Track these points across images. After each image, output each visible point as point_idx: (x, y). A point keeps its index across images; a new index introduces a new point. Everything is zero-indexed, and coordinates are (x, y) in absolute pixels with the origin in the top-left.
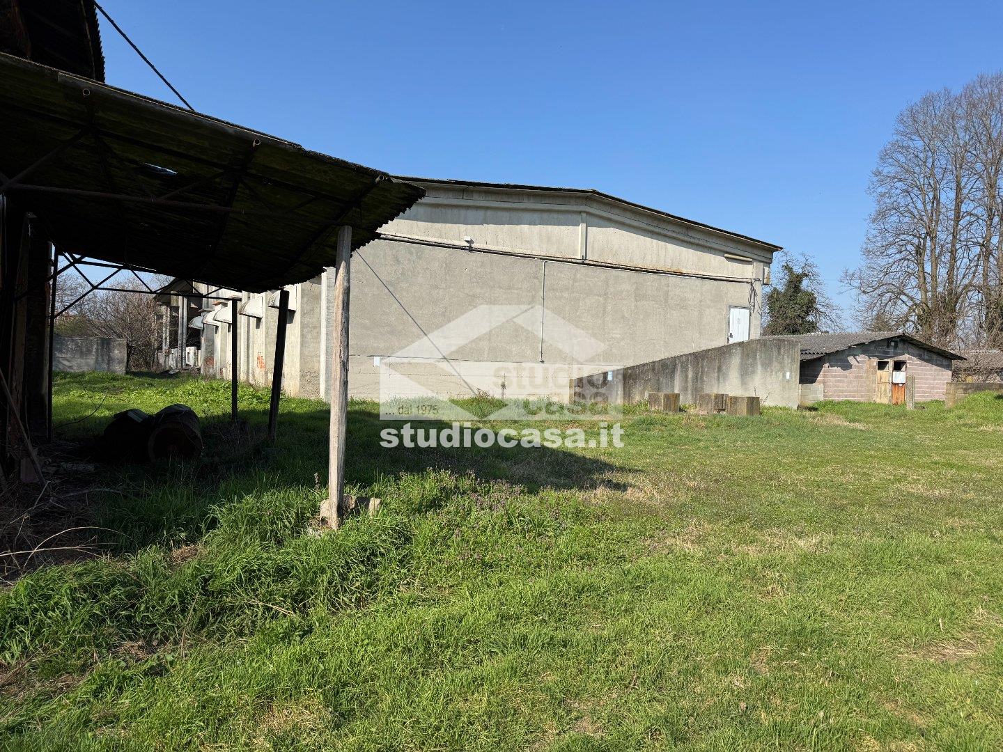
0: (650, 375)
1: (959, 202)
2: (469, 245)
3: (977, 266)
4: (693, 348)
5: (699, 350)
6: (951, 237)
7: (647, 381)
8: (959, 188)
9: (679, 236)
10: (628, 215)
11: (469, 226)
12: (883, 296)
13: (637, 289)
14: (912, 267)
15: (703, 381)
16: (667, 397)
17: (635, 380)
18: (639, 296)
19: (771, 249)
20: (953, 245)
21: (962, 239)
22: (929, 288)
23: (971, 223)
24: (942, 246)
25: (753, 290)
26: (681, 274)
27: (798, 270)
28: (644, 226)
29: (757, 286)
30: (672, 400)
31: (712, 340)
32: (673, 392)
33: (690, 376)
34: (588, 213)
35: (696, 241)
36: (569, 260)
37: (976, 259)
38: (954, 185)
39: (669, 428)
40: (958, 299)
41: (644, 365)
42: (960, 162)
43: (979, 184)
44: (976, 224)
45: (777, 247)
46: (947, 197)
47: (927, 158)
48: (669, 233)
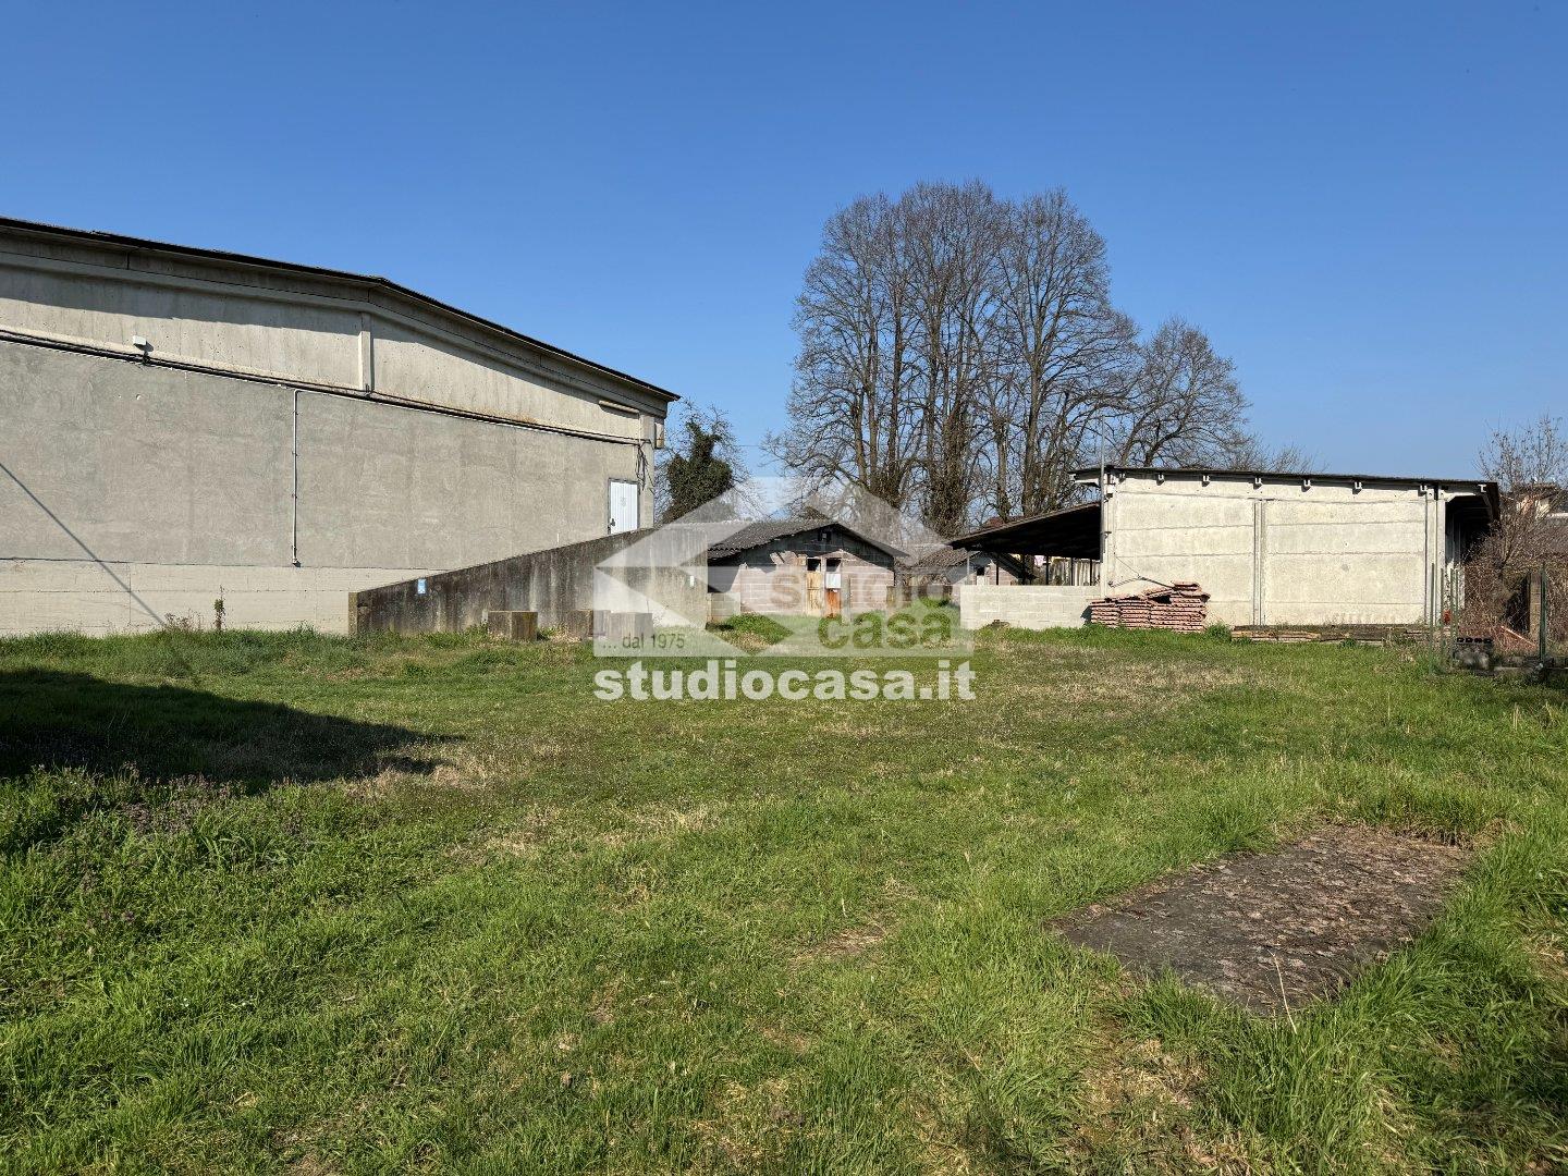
0: (490, 585)
1: (899, 350)
2: (142, 353)
3: (920, 434)
4: (558, 541)
5: (565, 544)
6: (891, 395)
7: (485, 593)
8: (899, 332)
9: (527, 366)
10: (444, 325)
11: (143, 320)
12: (814, 470)
13: (464, 445)
14: (847, 433)
15: (572, 591)
16: (518, 618)
17: (465, 592)
18: (467, 457)
19: (665, 397)
20: (894, 407)
21: (904, 398)
22: (868, 462)
23: (913, 378)
24: (883, 406)
25: (642, 456)
26: (534, 426)
27: (707, 430)
28: (471, 345)
29: (647, 450)
30: (525, 624)
31: (585, 530)
32: (528, 609)
33: (553, 584)
34: (373, 315)
35: (556, 377)
36: (341, 391)
37: (919, 425)
38: (893, 326)
39: (518, 665)
40: (900, 477)
41: (480, 568)
42: (899, 297)
43: (922, 328)
44: (918, 379)
45: (673, 395)
46: (886, 341)
47: (861, 286)
48: (513, 361)
